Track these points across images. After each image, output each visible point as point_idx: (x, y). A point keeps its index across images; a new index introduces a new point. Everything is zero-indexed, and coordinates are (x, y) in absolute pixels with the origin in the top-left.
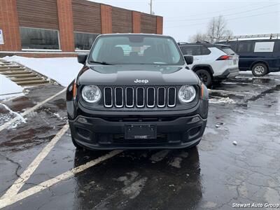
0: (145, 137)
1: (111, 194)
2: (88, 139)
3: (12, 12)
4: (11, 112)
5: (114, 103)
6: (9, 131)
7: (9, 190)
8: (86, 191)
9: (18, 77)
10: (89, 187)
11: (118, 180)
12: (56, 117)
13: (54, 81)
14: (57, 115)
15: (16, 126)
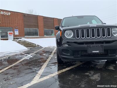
0: (98, 52)
1: (85, 79)
2: (69, 54)
3: (22, 23)
4: (25, 54)
5: (80, 37)
6: (27, 60)
7: (35, 78)
8: (71, 78)
9: (25, 45)
10: (72, 77)
11: (85, 74)
12: (44, 55)
13: (39, 45)
14: (44, 54)
15: (29, 58)
